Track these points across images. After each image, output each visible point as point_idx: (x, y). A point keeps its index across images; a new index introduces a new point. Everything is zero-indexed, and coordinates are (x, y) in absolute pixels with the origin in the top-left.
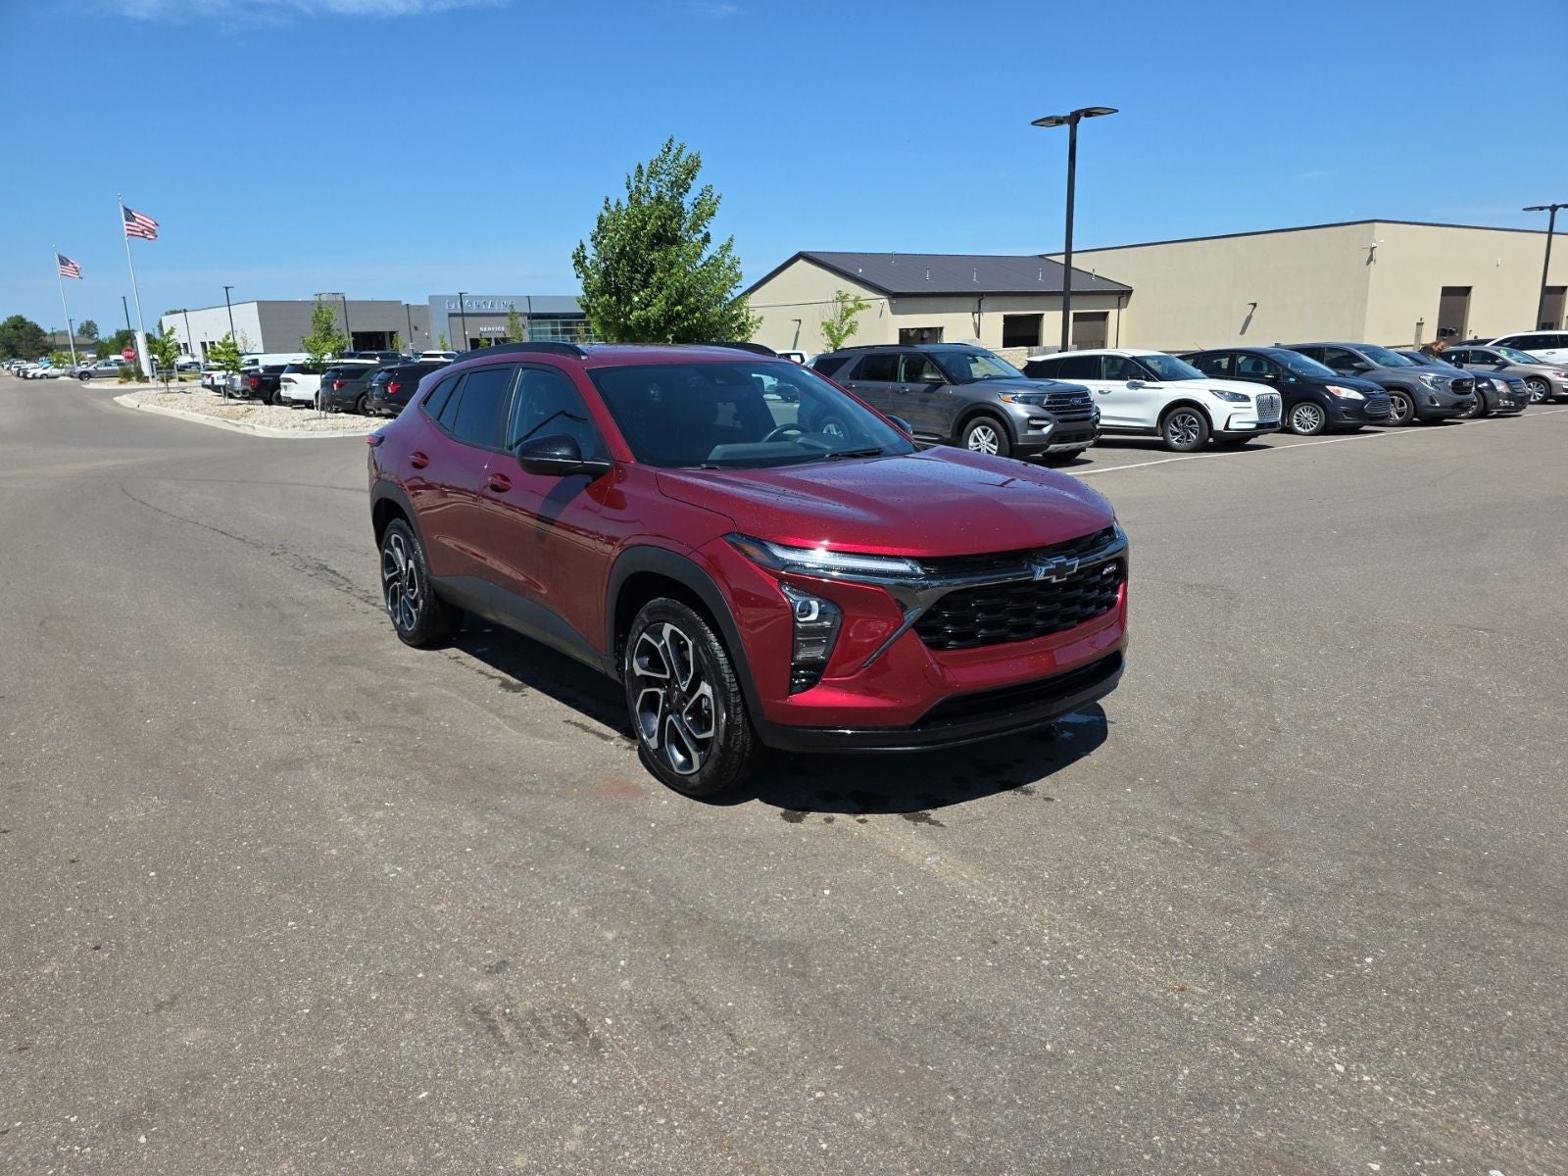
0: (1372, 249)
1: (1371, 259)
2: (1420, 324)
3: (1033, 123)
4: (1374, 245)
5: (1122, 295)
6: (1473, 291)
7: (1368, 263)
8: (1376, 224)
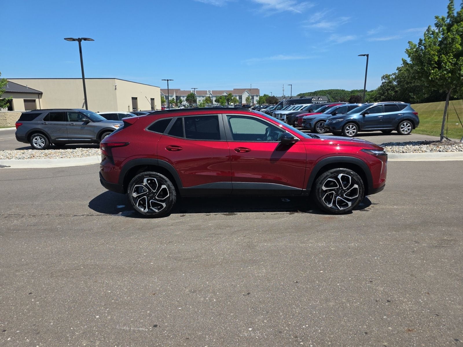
0: (116, 86)
1: (116, 89)
2: (129, 107)
3: (65, 39)
4: (116, 85)
5: (40, 94)
6: (138, 98)
7: (115, 90)
8: (115, 79)
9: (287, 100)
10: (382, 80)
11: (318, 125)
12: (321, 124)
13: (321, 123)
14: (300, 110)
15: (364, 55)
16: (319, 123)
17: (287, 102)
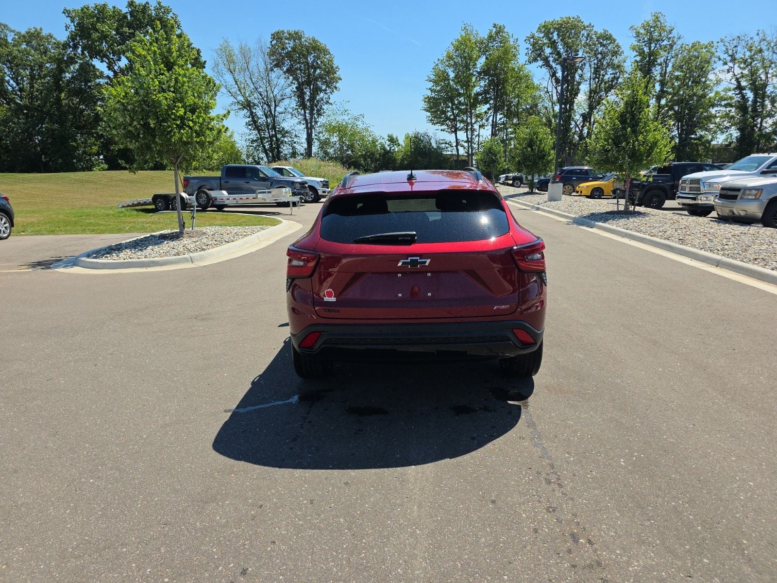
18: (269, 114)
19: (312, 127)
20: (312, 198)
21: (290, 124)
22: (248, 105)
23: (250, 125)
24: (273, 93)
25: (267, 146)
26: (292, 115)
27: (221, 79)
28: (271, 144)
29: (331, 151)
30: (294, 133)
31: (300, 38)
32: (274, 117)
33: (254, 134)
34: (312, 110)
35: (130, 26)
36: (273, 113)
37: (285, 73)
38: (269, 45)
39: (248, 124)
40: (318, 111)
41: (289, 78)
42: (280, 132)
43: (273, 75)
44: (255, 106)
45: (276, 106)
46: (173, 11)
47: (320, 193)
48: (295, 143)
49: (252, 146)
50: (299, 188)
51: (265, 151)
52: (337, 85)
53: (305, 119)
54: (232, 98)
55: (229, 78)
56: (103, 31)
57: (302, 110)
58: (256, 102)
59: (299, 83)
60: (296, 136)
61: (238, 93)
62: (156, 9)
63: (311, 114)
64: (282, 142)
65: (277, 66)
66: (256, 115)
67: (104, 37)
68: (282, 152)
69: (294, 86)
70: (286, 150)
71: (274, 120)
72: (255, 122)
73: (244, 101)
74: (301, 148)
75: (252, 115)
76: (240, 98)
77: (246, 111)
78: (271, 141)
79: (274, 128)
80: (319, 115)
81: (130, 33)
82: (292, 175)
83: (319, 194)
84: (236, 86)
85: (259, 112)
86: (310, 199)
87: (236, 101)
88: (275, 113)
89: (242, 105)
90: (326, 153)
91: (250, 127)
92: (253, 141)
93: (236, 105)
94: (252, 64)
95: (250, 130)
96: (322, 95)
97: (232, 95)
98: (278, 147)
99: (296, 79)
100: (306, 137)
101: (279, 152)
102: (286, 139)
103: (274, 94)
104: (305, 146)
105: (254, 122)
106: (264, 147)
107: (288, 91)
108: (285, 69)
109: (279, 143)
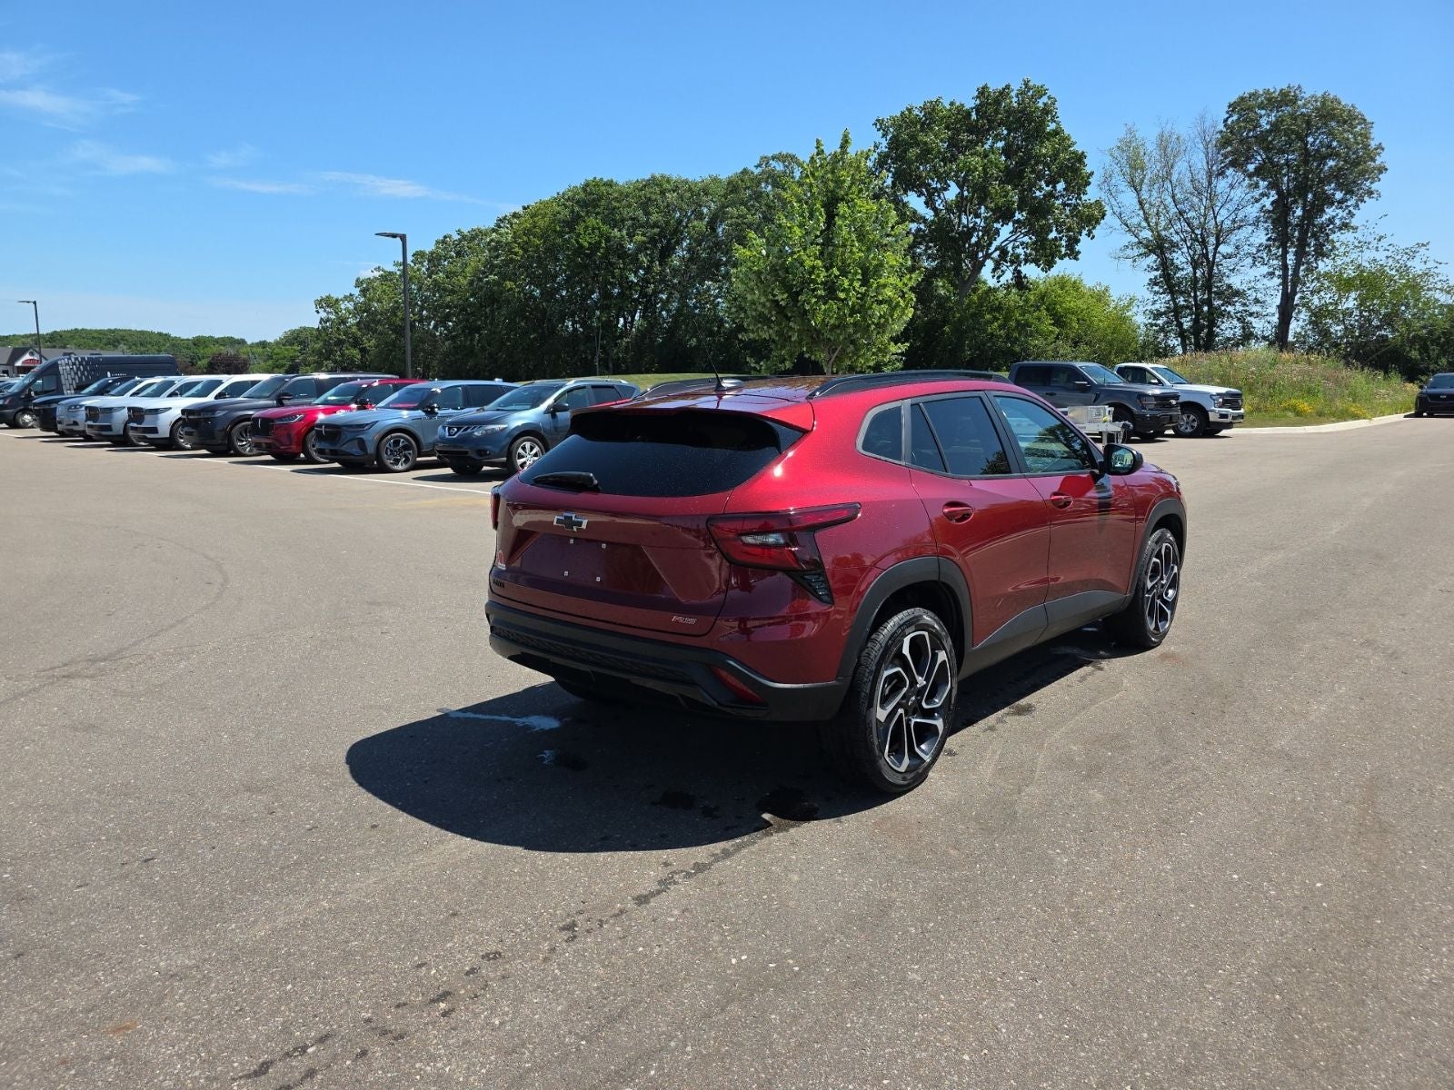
9: (76, 359)
10: (318, 312)
11: (387, 446)
12: (396, 443)
13: (395, 437)
14: (216, 398)
15: (394, 236)
16: (389, 437)
17: (74, 364)
18: (1202, 260)
19: (1296, 280)
20: (1192, 427)
21: (1247, 278)
22: (1159, 247)
23: (1156, 284)
24: (1215, 218)
25: (1187, 323)
26: (1254, 259)
27: (1114, 202)
28: (1196, 321)
29: (1337, 329)
30: (1254, 294)
31: (1294, 101)
32: (1211, 265)
33: (1163, 301)
34: (1302, 244)
35: (972, 129)
36: (1211, 259)
37: (1250, 176)
38: (1221, 127)
39: (1154, 282)
40: (1319, 246)
41: (1257, 186)
42: (1220, 294)
43: (1221, 185)
44: (1174, 247)
45: (1217, 245)
46: (1049, 93)
47: (1213, 417)
48: (1251, 314)
49: (1156, 325)
50: (1152, 407)
51: (1182, 334)
52: (1374, 187)
53: (1285, 267)
54: (1129, 235)
55: (1129, 198)
56: (926, 143)
57: (1278, 248)
58: (1176, 238)
59: (1279, 193)
60: (1257, 301)
61: (1144, 224)
62: (1021, 93)
63: (1300, 254)
64: (1222, 315)
65: (1233, 164)
66: (1173, 264)
67: (926, 152)
68: (1217, 335)
69: (1267, 202)
70: (1228, 329)
71: (1211, 270)
72: (1167, 277)
73: (1151, 238)
74: (1264, 325)
75: (1166, 267)
76: (1147, 234)
77: (1153, 257)
78: (1198, 314)
79: (1208, 286)
80: (1320, 254)
81: (968, 141)
82: (1156, 381)
83: (1211, 419)
84: (1141, 212)
85: (1180, 258)
86: (1189, 430)
87: (1137, 240)
88: (1214, 257)
89: (1146, 247)
90: (1325, 333)
91: (1156, 288)
92: (1158, 315)
93: (1135, 248)
94: (1180, 168)
95: (1156, 293)
96: (1330, 212)
97: (1129, 230)
98: (1212, 324)
99: (1274, 185)
100: (1278, 301)
101: (1211, 335)
102: (1230, 308)
103: (1218, 220)
104: (1275, 319)
105: (1167, 279)
106: (1180, 325)
107: (1252, 211)
108: (1251, 168)
109: (1214, 316)
